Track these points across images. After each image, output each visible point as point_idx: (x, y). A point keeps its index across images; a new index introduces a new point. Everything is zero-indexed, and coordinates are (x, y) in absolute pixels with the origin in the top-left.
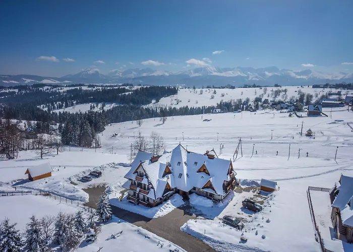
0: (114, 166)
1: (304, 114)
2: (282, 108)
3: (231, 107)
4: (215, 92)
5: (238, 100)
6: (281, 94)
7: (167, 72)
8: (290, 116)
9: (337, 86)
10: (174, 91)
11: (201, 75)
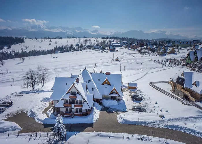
0: (17, 95)
1: (108, 51)
2: (95, 48)
3: (64, 49)
4: (51, 41)
5: (66, 45)
6: (89, 42)
7: (10, 27)
8: (102, 52)
9: (112, 38)
10: (21, 41)
11: (36, 30)
